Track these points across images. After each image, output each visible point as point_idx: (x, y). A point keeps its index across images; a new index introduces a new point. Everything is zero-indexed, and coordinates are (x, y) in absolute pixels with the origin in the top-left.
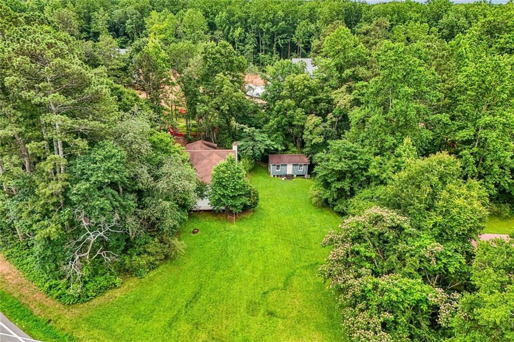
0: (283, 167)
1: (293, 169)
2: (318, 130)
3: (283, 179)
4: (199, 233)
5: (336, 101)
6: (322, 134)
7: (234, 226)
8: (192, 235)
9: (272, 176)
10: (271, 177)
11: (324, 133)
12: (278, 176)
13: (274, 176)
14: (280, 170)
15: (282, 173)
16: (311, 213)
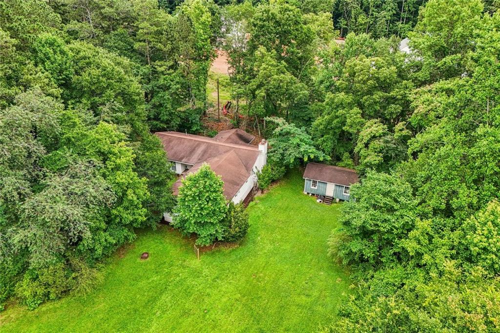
0: (321, 185)
1: (335, 190)
2: (376, 144)
3: (318, 201)
4: (148, 259)
5: (413, 104)
6: (380, 152)
7: (196, 262)
8: (139, 260)
9: (306, 193)
10: (304, 194)
11: (385, 151)
12: (313, 195)
13: (308, 193)
14: (316, 188)
15: (320, 193)
16: (320, 269)
